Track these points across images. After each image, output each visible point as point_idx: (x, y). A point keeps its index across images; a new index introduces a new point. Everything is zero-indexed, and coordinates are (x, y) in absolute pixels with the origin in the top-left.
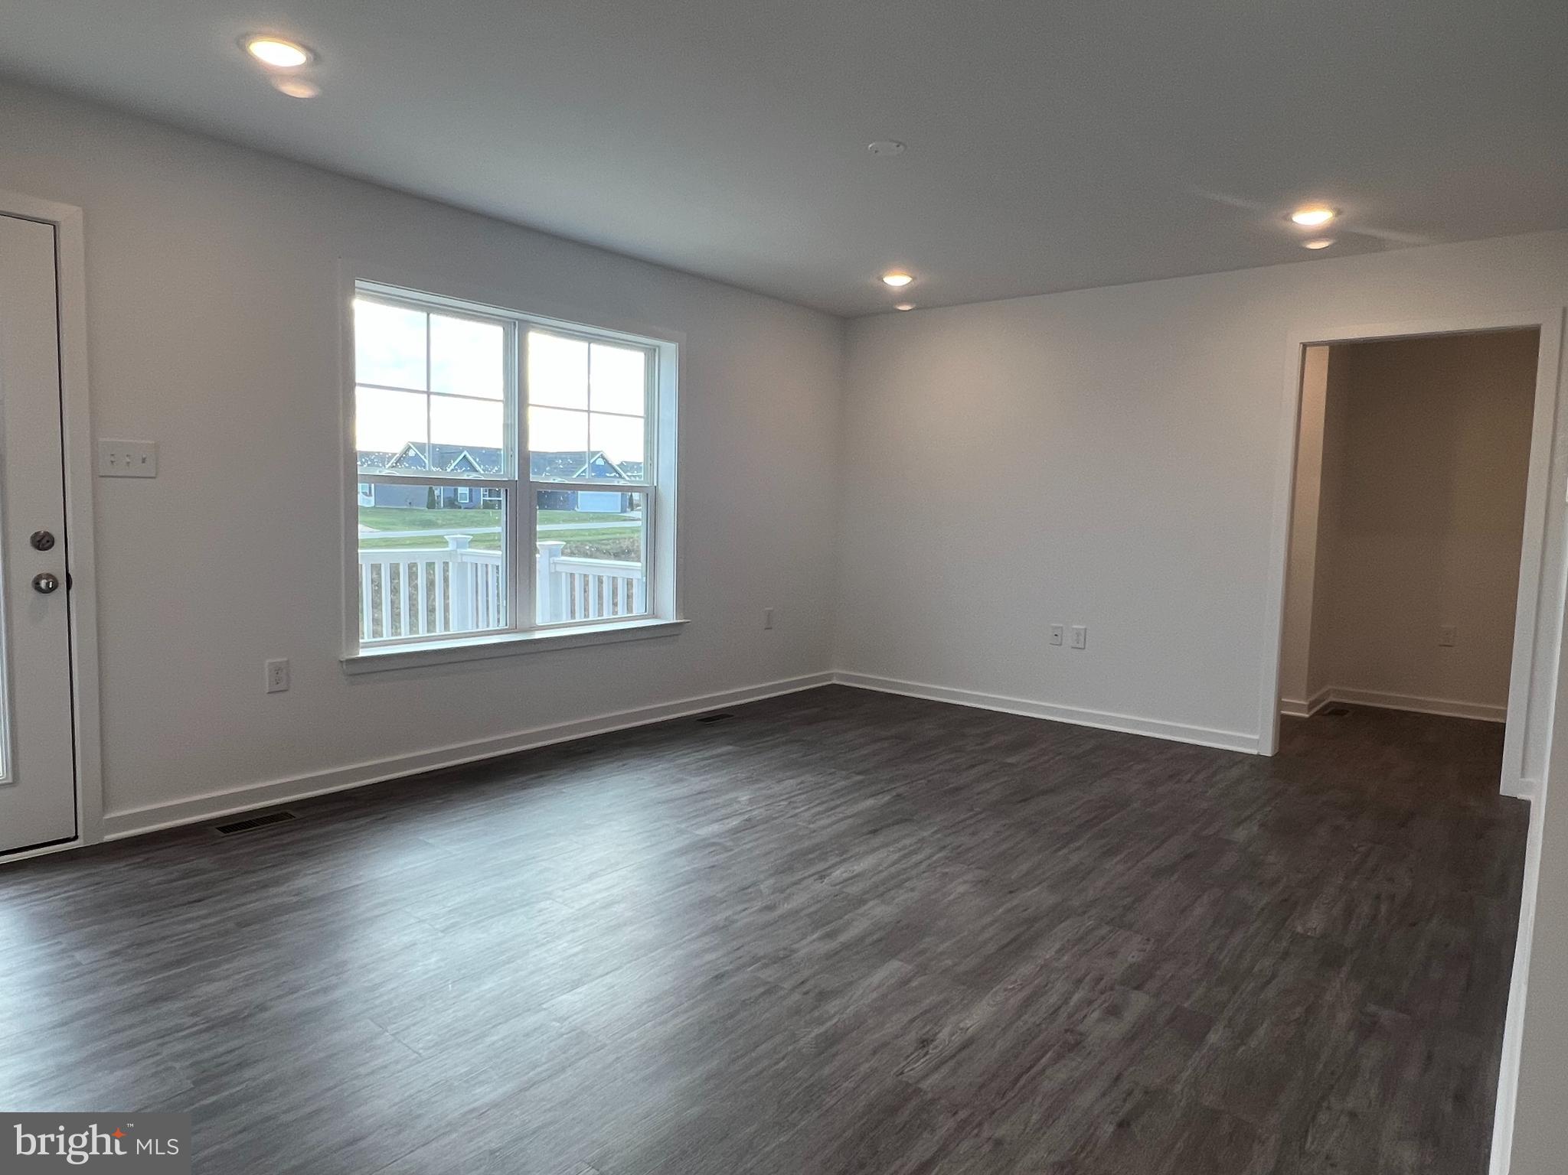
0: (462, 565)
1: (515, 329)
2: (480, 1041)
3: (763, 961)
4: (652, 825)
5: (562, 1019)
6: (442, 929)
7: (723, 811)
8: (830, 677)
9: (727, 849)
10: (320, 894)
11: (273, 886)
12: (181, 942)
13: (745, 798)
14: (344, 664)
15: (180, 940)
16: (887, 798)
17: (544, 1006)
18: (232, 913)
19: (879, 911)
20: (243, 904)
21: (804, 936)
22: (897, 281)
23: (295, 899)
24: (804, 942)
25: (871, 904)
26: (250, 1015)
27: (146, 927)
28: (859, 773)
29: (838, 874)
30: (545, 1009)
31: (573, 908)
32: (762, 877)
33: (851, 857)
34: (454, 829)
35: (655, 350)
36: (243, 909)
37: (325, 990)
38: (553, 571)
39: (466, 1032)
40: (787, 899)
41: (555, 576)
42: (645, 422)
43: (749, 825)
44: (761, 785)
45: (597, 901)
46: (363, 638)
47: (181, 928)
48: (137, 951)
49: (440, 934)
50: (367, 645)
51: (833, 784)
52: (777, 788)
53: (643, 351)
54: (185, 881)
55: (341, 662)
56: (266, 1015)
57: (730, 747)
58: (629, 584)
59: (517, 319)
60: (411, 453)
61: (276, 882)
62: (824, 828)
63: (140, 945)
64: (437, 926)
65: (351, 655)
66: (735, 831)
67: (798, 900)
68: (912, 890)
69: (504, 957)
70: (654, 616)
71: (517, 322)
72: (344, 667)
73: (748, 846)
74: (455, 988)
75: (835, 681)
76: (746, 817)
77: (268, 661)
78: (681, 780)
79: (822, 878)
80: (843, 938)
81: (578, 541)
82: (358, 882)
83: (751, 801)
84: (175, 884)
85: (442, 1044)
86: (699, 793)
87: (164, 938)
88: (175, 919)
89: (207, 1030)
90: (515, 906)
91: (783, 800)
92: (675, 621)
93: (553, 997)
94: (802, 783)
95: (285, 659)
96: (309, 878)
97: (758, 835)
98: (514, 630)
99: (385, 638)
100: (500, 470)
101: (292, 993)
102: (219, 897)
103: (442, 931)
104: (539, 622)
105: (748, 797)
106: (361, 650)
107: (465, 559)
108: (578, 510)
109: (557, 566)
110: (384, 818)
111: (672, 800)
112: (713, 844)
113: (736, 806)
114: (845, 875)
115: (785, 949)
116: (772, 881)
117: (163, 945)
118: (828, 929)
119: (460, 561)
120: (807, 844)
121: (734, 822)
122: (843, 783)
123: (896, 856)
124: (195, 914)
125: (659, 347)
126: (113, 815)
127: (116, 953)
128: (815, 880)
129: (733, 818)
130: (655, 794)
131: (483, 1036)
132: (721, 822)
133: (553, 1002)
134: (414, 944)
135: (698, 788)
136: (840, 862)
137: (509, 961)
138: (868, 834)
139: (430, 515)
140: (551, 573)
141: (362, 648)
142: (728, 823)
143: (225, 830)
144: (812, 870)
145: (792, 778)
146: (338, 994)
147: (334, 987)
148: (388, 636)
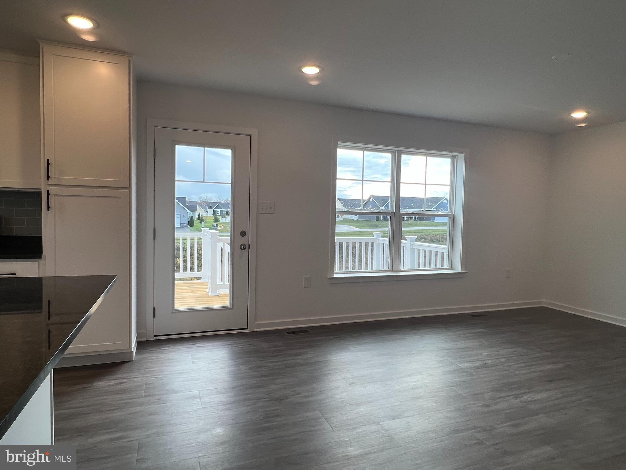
0: (379, 244)
1: (396, 154)
2: (354, 430)
3: (479, 429)
4: (440, 358)
5: (385, 430)
6: (350, 383)
7: (474, 358)
8: (541, 303)
9: (472, 375)
10: (312, 361)
11: (299, 356)
12: (269, 369)
13: (485, 354)
14: (329, 279)
15: (268, 368)
16: (560, 366)
17: (380, 423)
18: (285, 362)
19: (543, 420)
20: (288, 360)
21: (502, 423)
22: (579, 115)
23: (304, 362)
24: (501, 425)
25: (540, 416)
26: (283, 399)
27: (260, 362)
28: (548, 351)
29: (526, 398)
30: (380, 424)
31: (399, 386)
32: (486, 391)
33: (534, 391)
34: (361, 346)
35: (455, 157)
36: (288, 362)
37: (307, 397)
38: (412, 248)
39: (350, 425)
40: (496, 404)
41: (413, 250)
42: (450, 187)
43: (485, 366)
44: (495, 349)
45: (410, 386)
46: (336, 270)
47: (270, 364)
48: (256, 369)
49: (349, 385)
50: (337, 273)
51: (532, 354)
52: (502, 352)
53: (450, 158)
54: (273, 349)
55: (328, 278)
56: (288, 400)
57: (483, 330)
58: (443, 253)
59: (396, 150)
60: (371, 200)
61: (299, 354)
62: (522, 374)
63: (258, 367)
64: (348, 382)
65: (332, 276)
66: (478, 368)
67: (502, 405)
68: (566, 414)
69: (370, 400)
70: (452, 269)
71: (397, 151)
72: (329, 281)
73: (482, 376)
74: (349, 407)
75: (544, 306)
76: (484, 362)
77: (304, 276)
78: (457, 341)
79: (517, 398)
80: (522, 429)
81: (434, 234)
82: (325, 360)
83: (487, 356)
84: (270, 349)
85: (341, 427)
86: (464, 348)
87: (264, 367)
88: (269, 361)
89: (270, 400)
90: (377, 381)
91: (504, 358)
92: (461, 272)
93: (384, 421)
94: (515, 351)
95: (310, 276)
96: (310, 355)
97: (488, 372)
98: (392, 271)
99: (343, 271)
100: (388, 208)
101: (297, 395)
102: (282, 356)
103: (349, 384)
104: (402, 268)
105: (487, 353)
106: (335, 275)
107: (380, 242)
108: (435, 221)
109: (414, 246)
110: (338, 338)
111: (451, 349)
112: (467, 372)
113: (480, 357)
114: (529, 399)
115: (490, 426)
116: (490, 394)
117: (263, 369)
118: (513, 422)
119: (378, 242)
120: (512, 380)
121: (478, 364)
122: (538, 355)
123: (560, 396)
124: (274, 360)
125: (457, 156)
126: (257, 323)
127: (250, 369)
128: (513, 398)
129: (478, 362)
130: (445, 345)
131: (356, 428)
132: (471, 363)
133: (384, 422)
134: (339, 387)
135: (464, 345)
136: (529, 392)
137: (370, 402)
138: (547, 381)
139: (377, 223)
140: (411, 249)
141: (335, 274)
142: (475, 364)
143: (288, 333)
144: (514, 393)
145: (511, 348)
146: (310, 399)
147: (311, 396)
148: (344, 270)
